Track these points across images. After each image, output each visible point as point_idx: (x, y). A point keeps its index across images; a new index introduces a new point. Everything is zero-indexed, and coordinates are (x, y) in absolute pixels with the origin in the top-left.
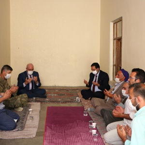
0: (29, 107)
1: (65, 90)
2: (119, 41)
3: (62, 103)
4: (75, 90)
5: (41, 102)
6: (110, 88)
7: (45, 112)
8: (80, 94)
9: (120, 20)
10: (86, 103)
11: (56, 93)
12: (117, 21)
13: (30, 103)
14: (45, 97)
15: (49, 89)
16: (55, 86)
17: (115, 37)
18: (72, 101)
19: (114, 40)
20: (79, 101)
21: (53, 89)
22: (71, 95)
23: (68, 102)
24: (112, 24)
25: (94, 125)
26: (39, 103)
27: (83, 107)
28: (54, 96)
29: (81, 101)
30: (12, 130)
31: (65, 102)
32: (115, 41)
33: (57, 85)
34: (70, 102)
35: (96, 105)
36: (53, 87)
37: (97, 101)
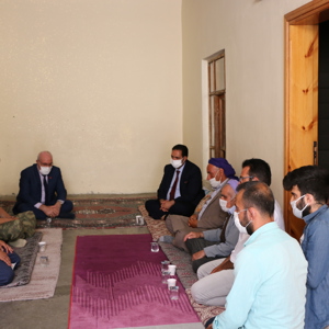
0: (38, 237)
1: (113, 201)
2: (219, 97)
3: (106, 228)
4: (133, 200)
5: (64, 227)
6: (204, 195)
7: (72, 248)
8: (143, 208)
9: (221, 55)
10: (156, 226)
11: (94, 208)
12: (215, 58)
13: (41, 230)
14: (72, 217)
15: (79, 201)
16: (93, 195)
17: (212, 90)
18: (127, 224)
19: (210, 96)
20: (142, 223)
21: (88, 200)
22: (125, 211)
23: (120, 225)
24: (205, 65)
25: (172, 269)
26: (60, 230)
27: (151, 235)
28: (91, 215)
29: (145, 224)
30: (6, 284)
31: (114, 226)
32: (212, 98)
33: (96, 192)
34: (124, 225)
35: (175, 230)
36: (87, 195)
37: (177, 221)
